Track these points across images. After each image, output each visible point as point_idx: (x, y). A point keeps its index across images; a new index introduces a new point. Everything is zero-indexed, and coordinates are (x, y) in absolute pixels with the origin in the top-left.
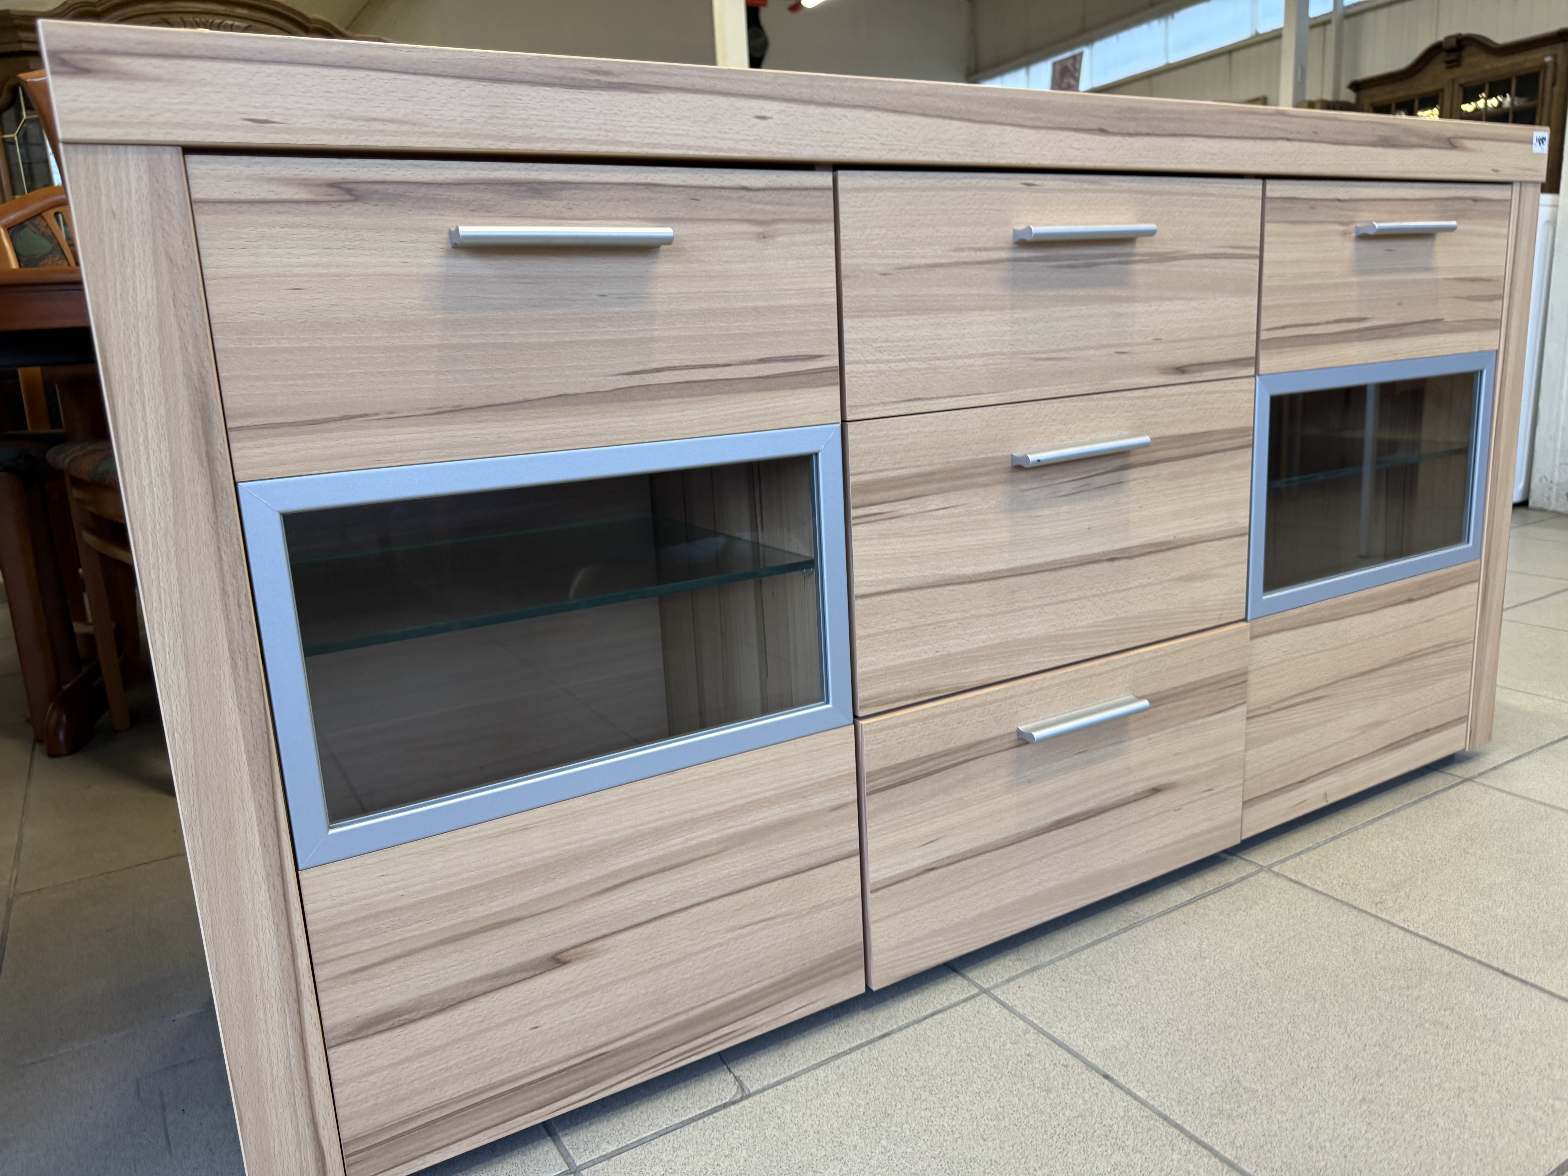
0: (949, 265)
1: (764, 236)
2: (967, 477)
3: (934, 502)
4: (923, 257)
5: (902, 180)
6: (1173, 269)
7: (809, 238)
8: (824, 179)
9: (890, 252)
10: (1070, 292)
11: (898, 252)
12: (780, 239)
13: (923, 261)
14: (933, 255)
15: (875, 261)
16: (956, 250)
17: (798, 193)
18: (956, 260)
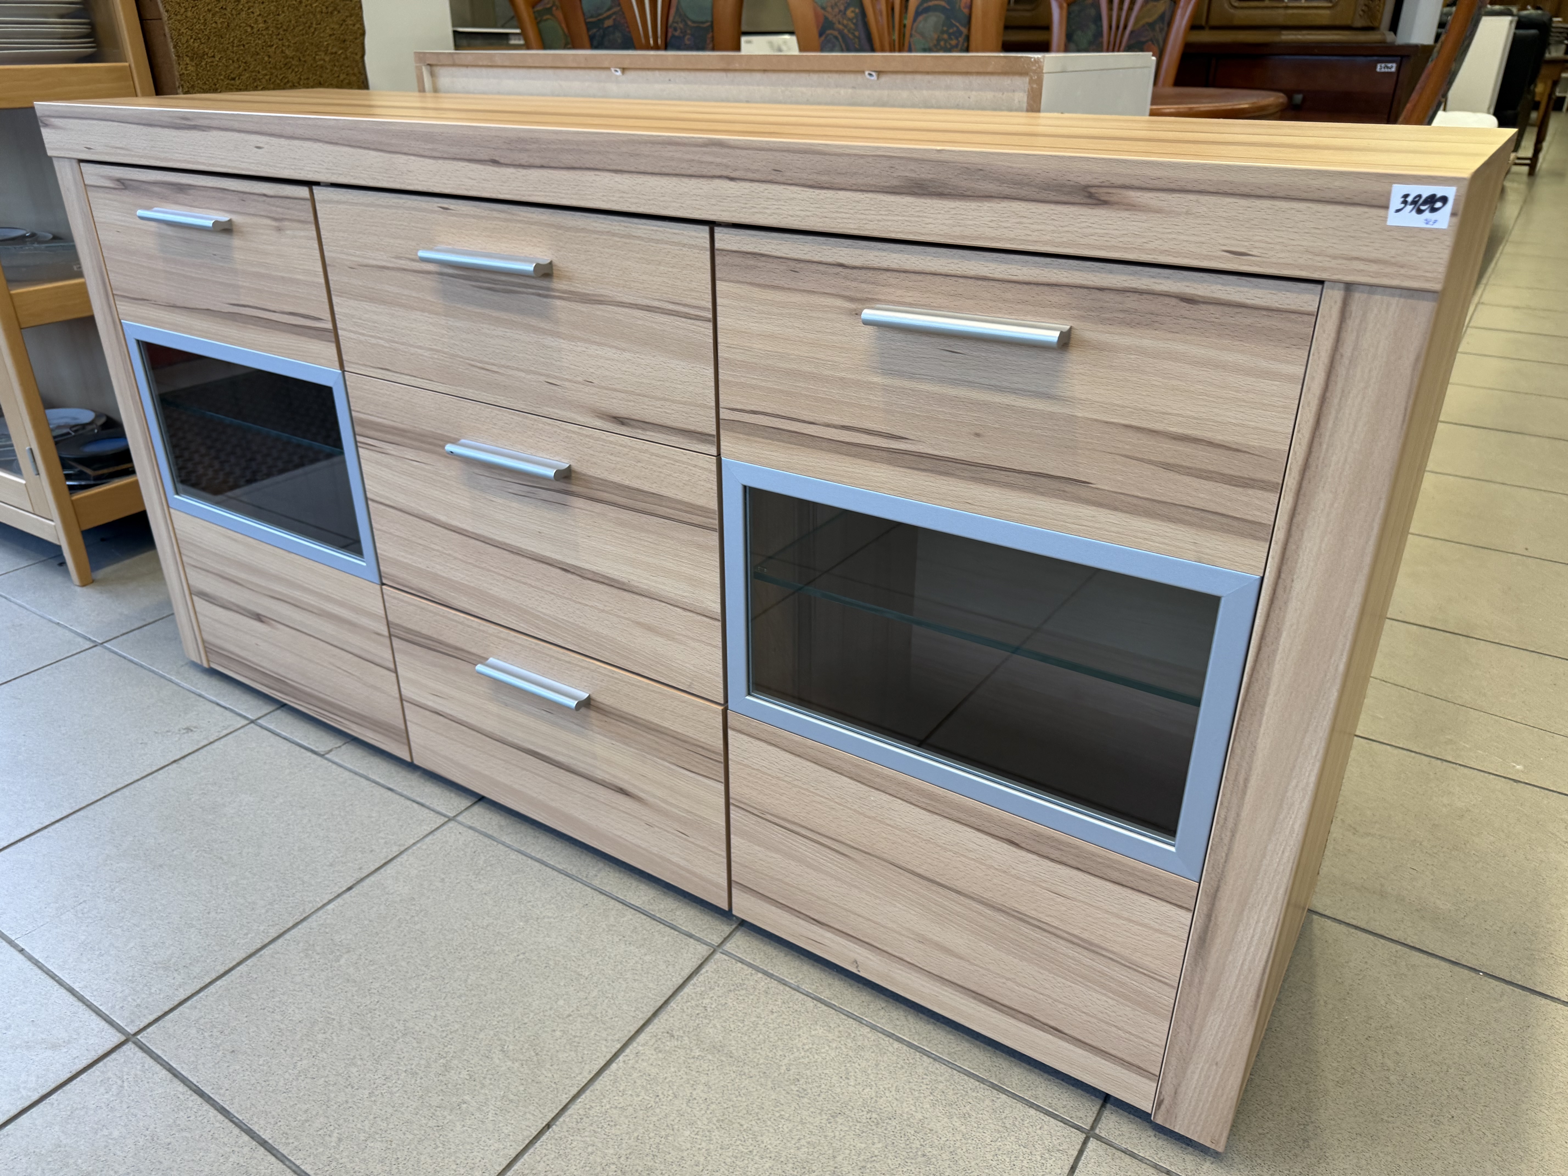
0: (393, 269)
1: (279, 229)
2: (430, 444)
3: (410, 454)
4: (374, 259)
5: (351, 197)
6: (598, 313)
7: (302, 233)
8: (304, 192)
9: (352, 251)
10: (496, 314)
11: (358, 252)
12: (288, 232)
13: (375, 263)
14: (381, 258)
15: (344, 257)
16: (397, 257)
17: (292, 201)
18: (398, 266)
